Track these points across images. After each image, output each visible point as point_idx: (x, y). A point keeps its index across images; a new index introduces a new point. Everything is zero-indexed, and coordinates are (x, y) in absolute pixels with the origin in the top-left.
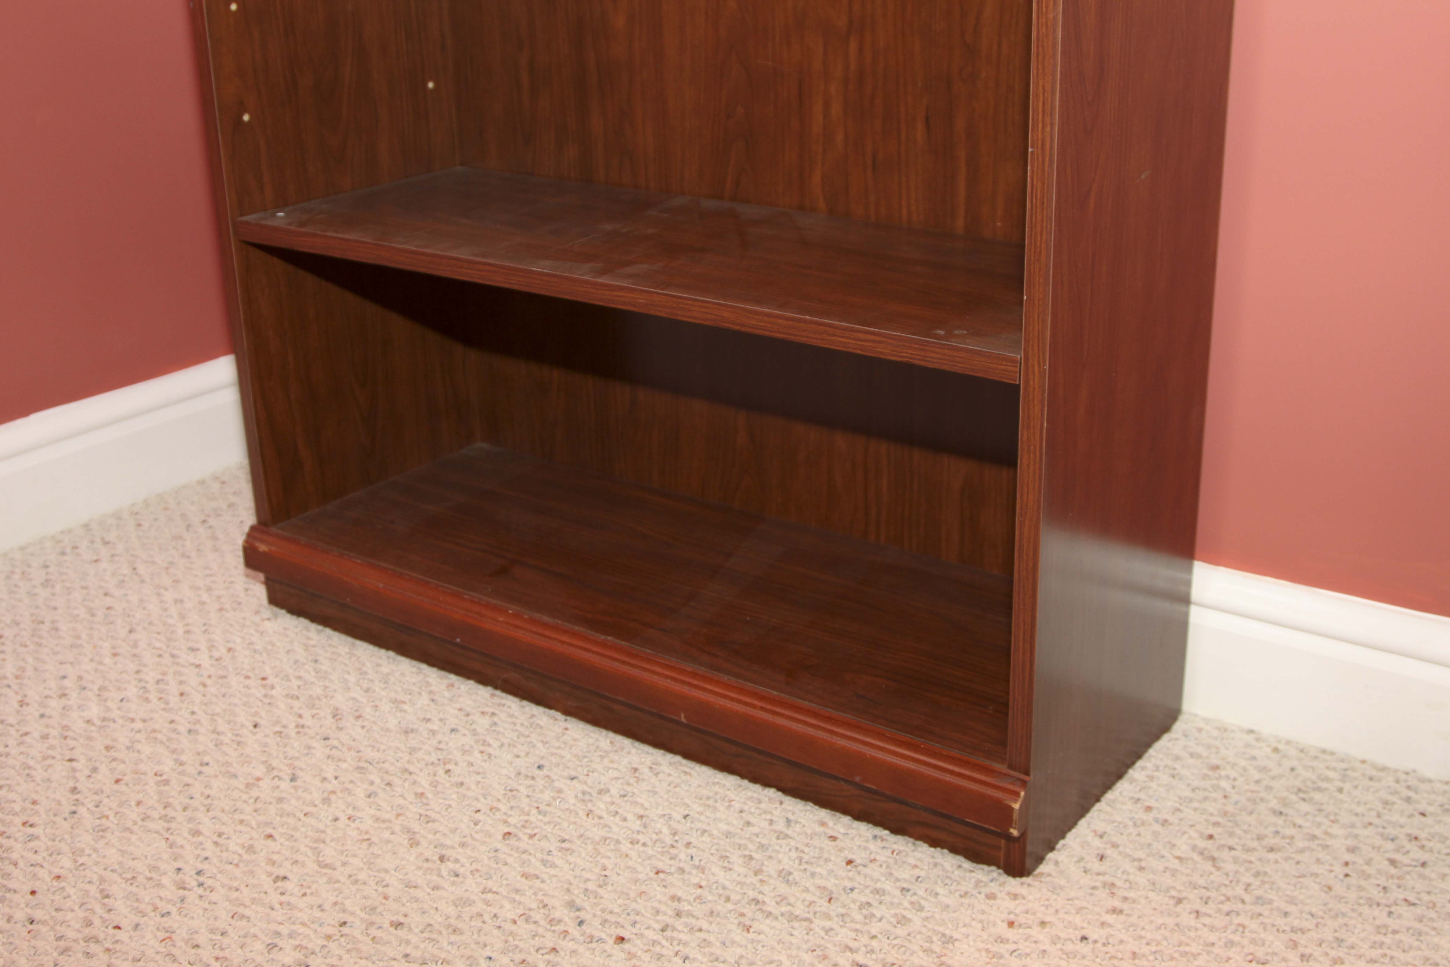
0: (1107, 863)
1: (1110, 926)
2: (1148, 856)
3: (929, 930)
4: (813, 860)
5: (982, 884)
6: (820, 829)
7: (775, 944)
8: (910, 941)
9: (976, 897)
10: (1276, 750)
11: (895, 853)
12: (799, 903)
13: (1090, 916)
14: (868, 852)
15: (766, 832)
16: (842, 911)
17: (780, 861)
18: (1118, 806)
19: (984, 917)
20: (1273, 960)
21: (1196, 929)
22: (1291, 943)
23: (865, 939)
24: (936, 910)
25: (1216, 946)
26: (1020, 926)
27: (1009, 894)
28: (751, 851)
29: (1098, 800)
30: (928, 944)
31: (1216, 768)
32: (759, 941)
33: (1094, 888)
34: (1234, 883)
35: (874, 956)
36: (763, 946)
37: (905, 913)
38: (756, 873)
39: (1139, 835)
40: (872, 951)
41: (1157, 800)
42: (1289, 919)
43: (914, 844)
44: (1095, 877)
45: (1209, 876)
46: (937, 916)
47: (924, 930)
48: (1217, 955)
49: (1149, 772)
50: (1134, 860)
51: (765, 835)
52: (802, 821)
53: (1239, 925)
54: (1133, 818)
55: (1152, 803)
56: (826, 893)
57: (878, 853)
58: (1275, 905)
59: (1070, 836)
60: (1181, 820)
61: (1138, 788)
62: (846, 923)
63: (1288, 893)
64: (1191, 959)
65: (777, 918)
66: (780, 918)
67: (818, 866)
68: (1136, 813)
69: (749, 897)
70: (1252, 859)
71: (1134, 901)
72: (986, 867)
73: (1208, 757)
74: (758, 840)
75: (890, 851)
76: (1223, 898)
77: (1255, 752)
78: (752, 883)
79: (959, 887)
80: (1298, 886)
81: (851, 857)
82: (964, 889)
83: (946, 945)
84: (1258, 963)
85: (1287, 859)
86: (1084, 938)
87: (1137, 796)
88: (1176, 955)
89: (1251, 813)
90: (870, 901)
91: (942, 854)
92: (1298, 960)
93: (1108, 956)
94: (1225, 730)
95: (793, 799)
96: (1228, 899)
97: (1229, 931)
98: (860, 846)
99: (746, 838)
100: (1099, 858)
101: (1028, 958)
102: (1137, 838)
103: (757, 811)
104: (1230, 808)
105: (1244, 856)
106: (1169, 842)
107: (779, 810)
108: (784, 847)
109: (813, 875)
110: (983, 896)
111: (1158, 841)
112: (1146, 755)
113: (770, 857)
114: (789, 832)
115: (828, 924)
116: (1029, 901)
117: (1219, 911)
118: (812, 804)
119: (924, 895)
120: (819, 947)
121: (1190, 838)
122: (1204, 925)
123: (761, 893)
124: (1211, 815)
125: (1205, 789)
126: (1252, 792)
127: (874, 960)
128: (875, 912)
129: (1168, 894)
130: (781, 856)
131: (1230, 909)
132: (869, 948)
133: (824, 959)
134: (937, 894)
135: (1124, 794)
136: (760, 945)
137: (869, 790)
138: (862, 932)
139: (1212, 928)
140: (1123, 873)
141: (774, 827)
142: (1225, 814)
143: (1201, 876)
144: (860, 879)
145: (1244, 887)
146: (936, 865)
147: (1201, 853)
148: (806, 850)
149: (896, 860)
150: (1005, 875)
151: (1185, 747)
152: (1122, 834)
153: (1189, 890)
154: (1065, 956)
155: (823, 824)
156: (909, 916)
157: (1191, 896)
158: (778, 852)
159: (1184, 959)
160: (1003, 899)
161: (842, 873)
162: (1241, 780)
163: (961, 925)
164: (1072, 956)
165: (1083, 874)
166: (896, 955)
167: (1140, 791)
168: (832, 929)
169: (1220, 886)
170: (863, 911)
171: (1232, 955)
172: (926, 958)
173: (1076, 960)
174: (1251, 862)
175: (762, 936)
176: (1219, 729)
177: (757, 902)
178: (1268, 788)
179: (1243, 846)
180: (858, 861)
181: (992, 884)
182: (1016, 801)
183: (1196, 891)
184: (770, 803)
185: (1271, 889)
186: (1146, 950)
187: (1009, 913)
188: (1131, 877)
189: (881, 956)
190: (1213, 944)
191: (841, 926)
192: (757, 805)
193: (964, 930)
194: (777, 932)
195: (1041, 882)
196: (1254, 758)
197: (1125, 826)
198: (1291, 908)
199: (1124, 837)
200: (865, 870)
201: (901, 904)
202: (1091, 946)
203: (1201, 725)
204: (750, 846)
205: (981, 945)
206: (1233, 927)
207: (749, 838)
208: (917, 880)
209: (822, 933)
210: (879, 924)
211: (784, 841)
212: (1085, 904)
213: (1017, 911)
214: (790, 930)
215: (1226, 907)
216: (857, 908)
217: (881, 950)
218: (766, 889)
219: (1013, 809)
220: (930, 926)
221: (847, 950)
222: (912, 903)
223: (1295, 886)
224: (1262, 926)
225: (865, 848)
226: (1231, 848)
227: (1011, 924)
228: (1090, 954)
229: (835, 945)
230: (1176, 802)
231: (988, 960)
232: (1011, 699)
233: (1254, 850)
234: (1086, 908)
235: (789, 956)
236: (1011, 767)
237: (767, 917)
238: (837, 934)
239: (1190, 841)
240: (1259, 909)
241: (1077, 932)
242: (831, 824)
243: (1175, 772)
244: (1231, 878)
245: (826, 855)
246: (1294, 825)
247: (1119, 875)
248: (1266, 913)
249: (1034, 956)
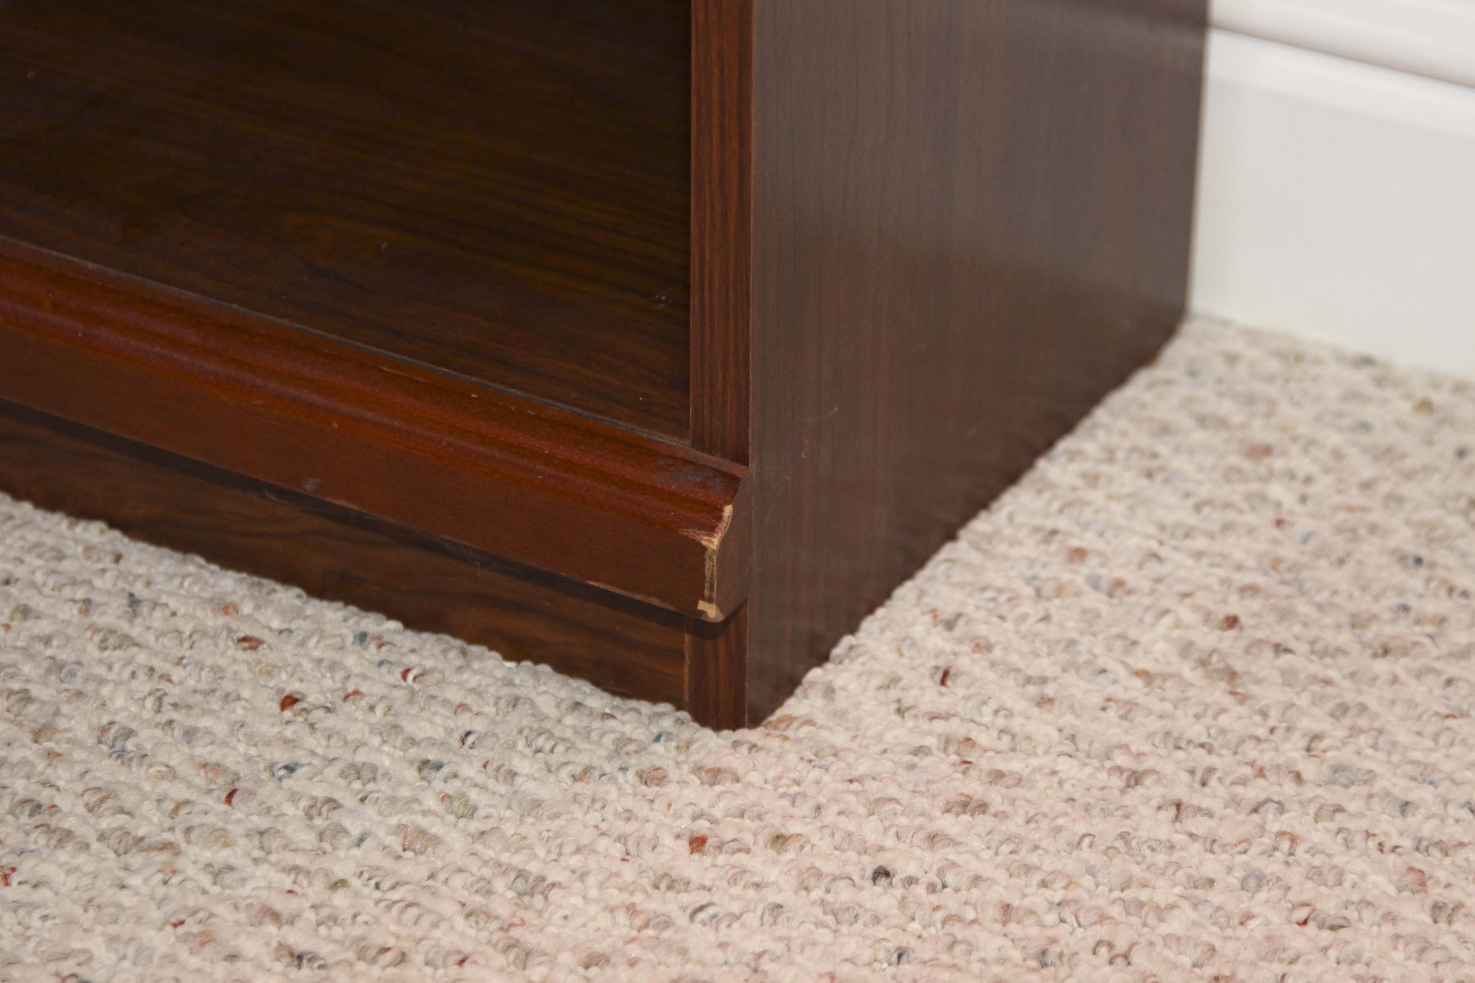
0: (958, 688)
1: (952, 842)
2: (1065, 670)
3: (486, 863)
4: (193, 699)
5: (631, 747)
6: (214, 621)
7: (79, 911)
8: (434, 893)
9: (613, 779)
10: (1425, 406)
11: (410, 676)
12: (148, 808)
13: (902, 820)
14: (339, 676)
15: (70, 631)
16: (262, 822)
17: (104, 704)
18: (1002, 548)
19: (630, 828)
20: (1360, 919)
21: (1172, 847)
22: (1411, 877)
23: (316, 890)
24: (508, 813)
25: (1217, 886)
26: (720, 847)
27: (697, 769)
28: (28, 681)
29: (951, 536)
30: (479, 899)
31: (1266, 451)
32: (33, 906)
33: (920, 751)
34: (1279, 733)
35: (338, 932)
36: (45, 918)
37: (424, 822)
38: (37, 736)
39: (1046, 618)
40: (334, 919)
41: (1101, 534)
42: (1414, 820)
43: (464, 653)
44: (925, 725)
45: (1215, 717)
46: (509, 829)
47: (474, 865)
48: (1219, 909)
49: (1088, 466)
50: (1029, 680)
51: (68, 638)
52: (173, 603)
53: (1281, 834)
54: (1034, 578)
55: (1088, 540)
56: (221, 781)
57: (364, 677)
58: (1380, 785)
59: (869, 625)
60: (1158, 580)
61: (1056, 505)
62: (269, 853)
63: (1416, 755)
64: (1152, 920)
65: (87, 846)
66: (95, 846)
67: (204, 712)
68: (1045, 566)
69: (15, 794)
70: (1332, 673)
71: (1019, 782)
72: (645, 707)
73: (1244, 426)
74: (49, 652)
75: (398, 673)
76: (1247, 771)
77: (1370, 413)
78: (25, 762)
79: (571, 756)
80: (1444, 739)
81: (294, 687)
82: (583, 759)
83: (526, 899)
84: (1321, 926)
85: (1420, 675)
86: (882, 873)
87: (1049, 524)
88: (1115, 911)
89: (1342, 562)
90: (337, 796)
91: (536, 675)
92: (1426, 918)
93: (939, 916)
94: (1299, 358)
95: (152, 549)
96: (1261, 773)
97: (1254, 851)
98: (319, 661)
99: (15, 648)
100: (939, 676)
101: (736, 925)
102: (1042, 626)
103: (51, 581)
104: (1289, 552)
105: (1315, 668)
106: (1122, 637)
107: (109, 575)
108: (116, 667)
109: (190, 734)
110: (631, 776)
111: (1094, 635)
112: (1086, 424)
113: (79, 694)
114: (136, 631)
115: (223, 856)
116: (749, 785)
117: (1234, 801)
118: (201, 561)
119: (480, 778)
120: (194, 913)
121: (1178, 624)
122: (1191, 835)
123: (47, 784)
124: (1239, 567)
125: (1227, 506)
126: (1351, 509)
127: (336, 941)
128: (347, 823)
129: (1108, 764)
130: (106, 691)
131: (1262, 797)
132: (325, 912)
133: (203, 944)
134: (512, 774)
135: (1020, 519)
136: (37, 914)
137: (341, 516)
138: (308, 873)
139: (1212, 844)
140: (996, 712)
141: (97, 618)
142: (1276, 563)
143: (1197, 717)
144: (313, 742)
145: (1303, 743)
146: (515, 702)
147: (1203, 663)
148: (177, 674)
149: (413, 693)
150: (696, 725)
151: (1188, 402)
152: (1002, 618)
153: (1162, 751)
154: (829, 919)
155: (227, 608)
156: (436, 829)
157: (1167, 768)
158: (102, 681)
159: (1135, 920)
160: (683, 783)
161: (266, 728)
162: (1324, 483)
163: (568, 849)
164: (848, 916)
165: (896, 718)
166: (393, 928)
167: (1061, 511)
168: (231, 868)
169: (1242, 741)
170: (318, 822)
171: (1256, 910)
172: (472, 932)
173: (858, 926)
174: (1328, 682)
175: (44, 893)
176: (1281, 355)
177: (37, 808)
178: (1394, 500)
179: (1313, 642)
180: (313, 698)
181: (659, 748)
182: (711, 530)
183: (1180, 755)
184: (88, 558)
185: (1375, 747)
186: (1037, 899)
187: (695, 818)
188: (1016, 724)
189: (357, 931)
190: (1211, 882)
191: (256, 861)
192: (53, 564)
193: (575, 861)
194: (86, 881)
195: (786, 738)
196: (1365, 427)
197: (1014, 599)
198: (1425, 794)
199: (1009, 625)
200: (331, 721)
201: (416, 800)
202: (899, 892)
203: (1238, 346)
204: (26, 668)
205: (615, 896)
206: (1267, 841)
207: (24, 649)
208: (463, 741)
209: (205, 881)
210: (356, 852)
211: (118, 653)
212: (892, 791)
213: (717, 812)
214: (121, 874)
215: (1252, 793)
216: (300, 813)
217: (355, 916)
218: (62, 775)
219: (704, 549)
220: (490, 854)
221: (267, 919)
222: (445, 798)
223: (1436, 738)
224: (1340, 839)
225: (333, 667)
226: (1280, 649)
227: (698, 843)
228: (895, 911)
229: (236, 907)
230: (1149, 537)
231: (634, 933)
232: (695, 264)
233: (1340, 651)
234: (897, 801)
235: (112, 940)
236: (699, 443)
237: (60, 844)
238: (243, 881)
239: (1176, 633)
240: (1337, 795)
241: (866, 859)
242: (247, 608)
243: (1154, 464)
244: (1272, 722)
245: (228, 686)
246: (1451, 591)
247: (987, 719)
248: (1354, 806)
249: (752, 919)
